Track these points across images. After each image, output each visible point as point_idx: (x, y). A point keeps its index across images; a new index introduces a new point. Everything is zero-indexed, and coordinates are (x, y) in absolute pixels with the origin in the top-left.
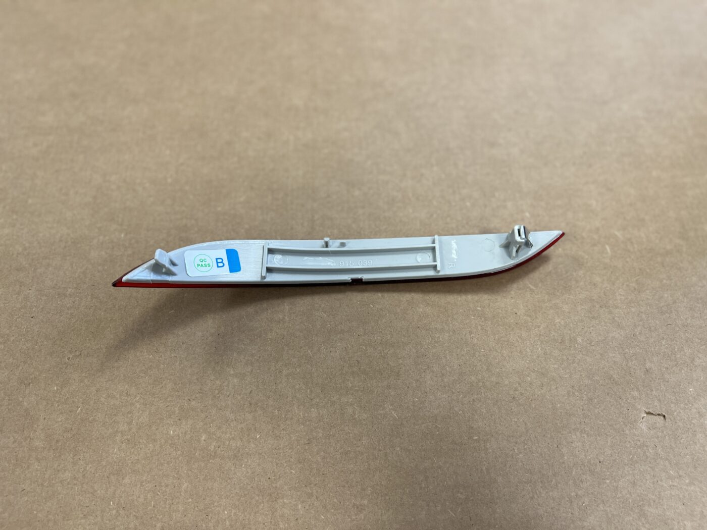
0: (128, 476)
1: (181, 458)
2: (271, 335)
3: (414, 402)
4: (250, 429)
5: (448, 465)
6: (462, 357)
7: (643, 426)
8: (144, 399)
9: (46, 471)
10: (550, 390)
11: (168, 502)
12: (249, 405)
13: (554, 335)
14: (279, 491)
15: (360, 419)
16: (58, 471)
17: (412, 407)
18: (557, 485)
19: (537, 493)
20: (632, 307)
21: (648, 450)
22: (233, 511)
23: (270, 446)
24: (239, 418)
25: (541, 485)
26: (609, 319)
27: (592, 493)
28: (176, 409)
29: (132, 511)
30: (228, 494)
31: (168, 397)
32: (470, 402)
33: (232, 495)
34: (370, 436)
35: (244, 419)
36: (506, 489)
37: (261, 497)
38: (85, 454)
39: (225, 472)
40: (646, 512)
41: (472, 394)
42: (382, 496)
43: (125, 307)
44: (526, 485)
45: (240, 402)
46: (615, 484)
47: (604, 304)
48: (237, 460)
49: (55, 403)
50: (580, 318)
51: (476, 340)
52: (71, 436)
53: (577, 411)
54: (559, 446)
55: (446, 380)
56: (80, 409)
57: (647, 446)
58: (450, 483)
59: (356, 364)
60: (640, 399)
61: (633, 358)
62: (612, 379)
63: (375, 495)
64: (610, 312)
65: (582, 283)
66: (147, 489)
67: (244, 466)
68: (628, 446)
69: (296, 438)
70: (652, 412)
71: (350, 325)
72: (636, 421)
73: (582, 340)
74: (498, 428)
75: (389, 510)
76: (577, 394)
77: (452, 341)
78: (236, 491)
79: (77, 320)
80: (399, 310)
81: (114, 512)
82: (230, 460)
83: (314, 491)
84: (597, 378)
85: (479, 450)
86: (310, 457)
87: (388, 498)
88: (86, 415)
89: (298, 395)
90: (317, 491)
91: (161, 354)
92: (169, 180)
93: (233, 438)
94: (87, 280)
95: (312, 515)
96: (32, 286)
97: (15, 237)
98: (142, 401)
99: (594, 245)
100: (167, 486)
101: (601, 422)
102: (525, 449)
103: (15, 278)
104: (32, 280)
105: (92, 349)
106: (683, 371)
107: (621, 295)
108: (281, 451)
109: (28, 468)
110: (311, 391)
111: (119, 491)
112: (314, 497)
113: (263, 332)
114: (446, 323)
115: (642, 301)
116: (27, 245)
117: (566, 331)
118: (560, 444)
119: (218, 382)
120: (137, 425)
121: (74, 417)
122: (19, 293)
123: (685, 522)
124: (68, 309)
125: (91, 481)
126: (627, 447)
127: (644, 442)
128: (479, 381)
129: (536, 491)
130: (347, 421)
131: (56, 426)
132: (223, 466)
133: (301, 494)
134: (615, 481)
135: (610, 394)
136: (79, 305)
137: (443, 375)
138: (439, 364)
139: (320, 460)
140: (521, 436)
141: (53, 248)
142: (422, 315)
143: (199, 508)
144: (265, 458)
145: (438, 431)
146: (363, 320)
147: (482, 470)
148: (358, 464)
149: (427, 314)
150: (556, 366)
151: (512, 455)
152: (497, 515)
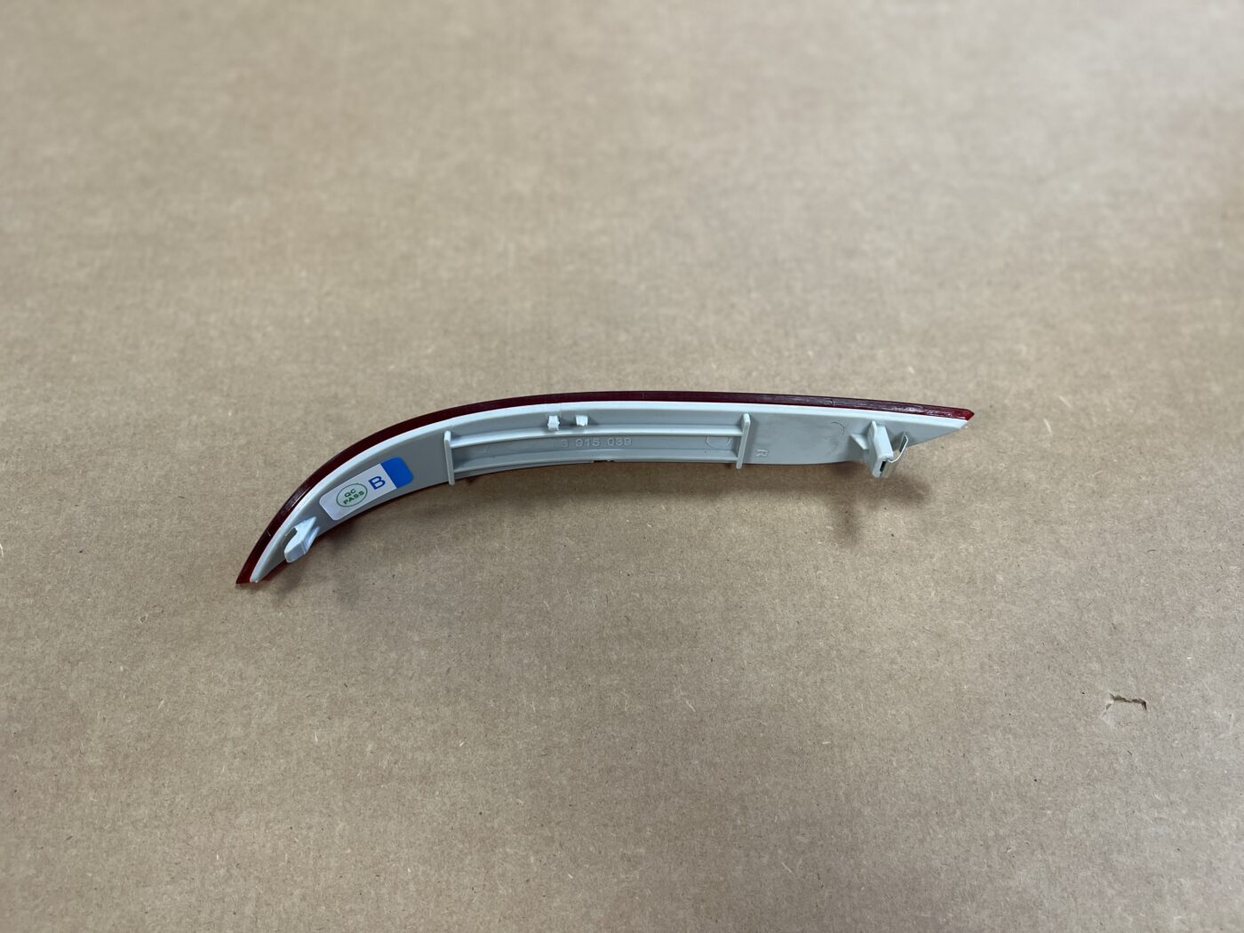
0: (244, 812)
1: (332, 781)
2: (481, 577)
3: (721, 684)
4: (449, 733)
5: (780, 788)
6: (803, 609)
7: (1109, 721)
8: (269, 684)
9: (107, 805)
10: (951, 663)
11: (312, 854)
12: (445, 692)
13: (957, 571)
14: (497, 835)
15: (633, 712)
16: (128, 805)
17: (718, 693)
18: (963, 820)
19: (929, 834)
20: (1090, 522)
21: (1117, 760)
22: (421, 869)
23: (482, 759)
24: (428, 713)
25: (936, 819)
26: (1050, 543)
27: (1023, 832)
28: (324, 701)
29: (252, 871)
30: (412, 840)
31: (309, 680)
32: (816, 682)
33: (418, 842)
34: (649, 741)
35: (437, 716)
36: (878, 827)
37: (467, 845)
38: (172, 776)
39: (407, 804)
40: (1115, 863)
41: (820, 670)
42: (669, 841)
43: (236, 533)
44: (912, 820)
45: (430, 688)
46: (1061, 816)
47: (1042, 517)
48: (426, 784)
49: (121, 692)
50: (1002, 542)
51: (825, 580)
52: (149, 747)
53: (996, 695)
54: (967, 755)
55: (775, 647)
56: (162, 702)
57: (1115, 754)
58: (783, 818)
59: (625, 623)
60: (1103, 675)
61: (1091, 607)
62: (1055, 643)
63: (658, 839)
64: (1053, 531)
65: (1004, 484)
66: (277, 832)
67: (437, 793)
68: (1084, 753)
69: (525, 746)
70: (1123, 696)
71: (613, 558)
72: (1096, 711)
73: (1005, 578)
74: (863, 727)
75: (681, 863)
76: (996, 667)
77: (785, 583)
78: (425, 835)
79: (157, 556)
80: (694, 532)
81: (222, 872)
82: (415, 784)
83: (557, 833)
84: (1029, 640)
85: (832, 763)
86: (549, 777)
87: (679, 843)
88: (174, 712)
89: (527, 675)
90: (561, 834)
91: (297, 610)
92: (307, 321)
93: (420, 748)
94: (172, 488)
95: (553, 873)
96: (79, 500)
97: (49, 419)
98: (266, 688)
99: (1025, 420)
100: (310, 828)
101: (1037, 715)
102: (910, 760)
103: (51, 487)
104: (80, 490)
105: (181, 603)
106: (1175, 628)
107: (1070, 502)
108: (500, 768)
109: (78, 801)
110: (550, 668)
111: (231, 837)
112: (558, 845)
113: (467, 572)
114: (775, 553)
115: (1106, 511)
116: (71, 432)
117: (977, 563)
118: (968, 751)
119: (393, 655)
120: (258, 728)
121: (153, 715)
122: (58, 512)
123: (1182, 880)
124: (141, 537)
125: (184, 820)
126: (1081, 755)
127: (1110, 746)
128: (831, 647)
129: (928, 829)
130: (610, 718)
131: (123, 731)
132: (403, 793)
133: (535, 839)
134: (1062, 812)
135: (1052, 668)
136: (159, 530)
137: (770, 639)
138: (763, 621)
139: (565, 782)
140: (901, 740)
141: (114, 436)
142: (734, 540)
143: (364, 863)
144: (473, 780)
145: (763, 732)
146: (636, 550)
147: (837, 795)
148: (629, 788)
149: (742, 538)
150: (961, 622)
151: (888, 771)
152: (862, 870)
